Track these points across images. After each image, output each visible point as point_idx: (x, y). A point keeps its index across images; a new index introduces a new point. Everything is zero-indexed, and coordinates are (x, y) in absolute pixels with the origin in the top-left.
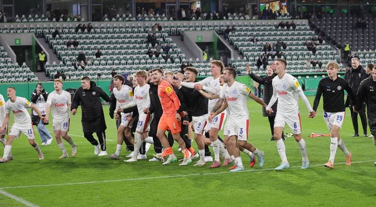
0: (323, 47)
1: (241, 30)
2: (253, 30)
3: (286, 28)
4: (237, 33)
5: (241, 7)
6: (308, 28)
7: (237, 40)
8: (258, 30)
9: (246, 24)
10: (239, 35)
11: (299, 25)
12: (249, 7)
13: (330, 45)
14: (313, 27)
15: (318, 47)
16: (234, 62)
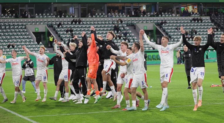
0: (219, 33)
1: (170, 23)
2: (177, 23)
3: (196, 21)
4: (167, 25)
5: (170, 9)
6: (210, 21)
7: (168, 29)
8: (180, 23)
9: (173, 19)
10: (169, 26)
11: (205, 20)
12: (174, 9)
13: (223, 31)
14: (212, 21)
15: (216, 33)
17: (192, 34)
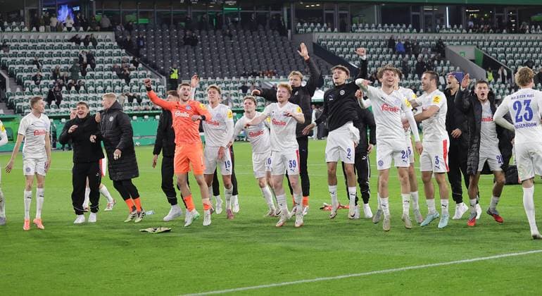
0: (141, 73)
1: (17, 47)
2: (35, 47)
3: (82, 44)
4: (11, 52)
5: (14, 12)
6: (116, 44)
7: (13, 62)
8: (43, 47)
9: (23, 37)
10: (15, 55)
11: (101, 40)
12: (25, 12)
13: (150, 70)
15: (132, 73)
16: (11, 95)
17: (74, 77)
